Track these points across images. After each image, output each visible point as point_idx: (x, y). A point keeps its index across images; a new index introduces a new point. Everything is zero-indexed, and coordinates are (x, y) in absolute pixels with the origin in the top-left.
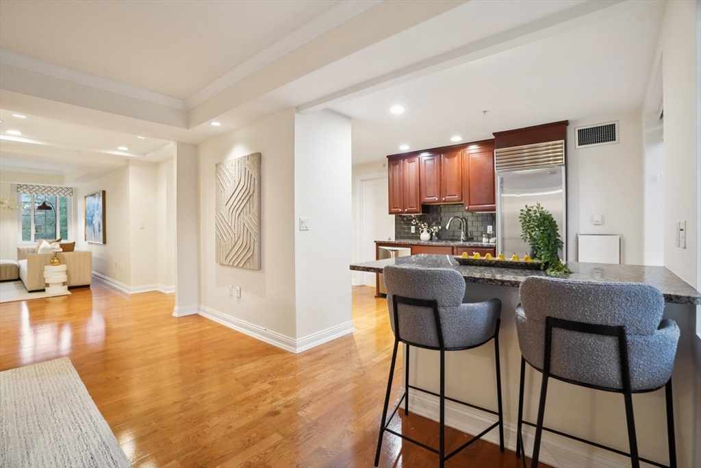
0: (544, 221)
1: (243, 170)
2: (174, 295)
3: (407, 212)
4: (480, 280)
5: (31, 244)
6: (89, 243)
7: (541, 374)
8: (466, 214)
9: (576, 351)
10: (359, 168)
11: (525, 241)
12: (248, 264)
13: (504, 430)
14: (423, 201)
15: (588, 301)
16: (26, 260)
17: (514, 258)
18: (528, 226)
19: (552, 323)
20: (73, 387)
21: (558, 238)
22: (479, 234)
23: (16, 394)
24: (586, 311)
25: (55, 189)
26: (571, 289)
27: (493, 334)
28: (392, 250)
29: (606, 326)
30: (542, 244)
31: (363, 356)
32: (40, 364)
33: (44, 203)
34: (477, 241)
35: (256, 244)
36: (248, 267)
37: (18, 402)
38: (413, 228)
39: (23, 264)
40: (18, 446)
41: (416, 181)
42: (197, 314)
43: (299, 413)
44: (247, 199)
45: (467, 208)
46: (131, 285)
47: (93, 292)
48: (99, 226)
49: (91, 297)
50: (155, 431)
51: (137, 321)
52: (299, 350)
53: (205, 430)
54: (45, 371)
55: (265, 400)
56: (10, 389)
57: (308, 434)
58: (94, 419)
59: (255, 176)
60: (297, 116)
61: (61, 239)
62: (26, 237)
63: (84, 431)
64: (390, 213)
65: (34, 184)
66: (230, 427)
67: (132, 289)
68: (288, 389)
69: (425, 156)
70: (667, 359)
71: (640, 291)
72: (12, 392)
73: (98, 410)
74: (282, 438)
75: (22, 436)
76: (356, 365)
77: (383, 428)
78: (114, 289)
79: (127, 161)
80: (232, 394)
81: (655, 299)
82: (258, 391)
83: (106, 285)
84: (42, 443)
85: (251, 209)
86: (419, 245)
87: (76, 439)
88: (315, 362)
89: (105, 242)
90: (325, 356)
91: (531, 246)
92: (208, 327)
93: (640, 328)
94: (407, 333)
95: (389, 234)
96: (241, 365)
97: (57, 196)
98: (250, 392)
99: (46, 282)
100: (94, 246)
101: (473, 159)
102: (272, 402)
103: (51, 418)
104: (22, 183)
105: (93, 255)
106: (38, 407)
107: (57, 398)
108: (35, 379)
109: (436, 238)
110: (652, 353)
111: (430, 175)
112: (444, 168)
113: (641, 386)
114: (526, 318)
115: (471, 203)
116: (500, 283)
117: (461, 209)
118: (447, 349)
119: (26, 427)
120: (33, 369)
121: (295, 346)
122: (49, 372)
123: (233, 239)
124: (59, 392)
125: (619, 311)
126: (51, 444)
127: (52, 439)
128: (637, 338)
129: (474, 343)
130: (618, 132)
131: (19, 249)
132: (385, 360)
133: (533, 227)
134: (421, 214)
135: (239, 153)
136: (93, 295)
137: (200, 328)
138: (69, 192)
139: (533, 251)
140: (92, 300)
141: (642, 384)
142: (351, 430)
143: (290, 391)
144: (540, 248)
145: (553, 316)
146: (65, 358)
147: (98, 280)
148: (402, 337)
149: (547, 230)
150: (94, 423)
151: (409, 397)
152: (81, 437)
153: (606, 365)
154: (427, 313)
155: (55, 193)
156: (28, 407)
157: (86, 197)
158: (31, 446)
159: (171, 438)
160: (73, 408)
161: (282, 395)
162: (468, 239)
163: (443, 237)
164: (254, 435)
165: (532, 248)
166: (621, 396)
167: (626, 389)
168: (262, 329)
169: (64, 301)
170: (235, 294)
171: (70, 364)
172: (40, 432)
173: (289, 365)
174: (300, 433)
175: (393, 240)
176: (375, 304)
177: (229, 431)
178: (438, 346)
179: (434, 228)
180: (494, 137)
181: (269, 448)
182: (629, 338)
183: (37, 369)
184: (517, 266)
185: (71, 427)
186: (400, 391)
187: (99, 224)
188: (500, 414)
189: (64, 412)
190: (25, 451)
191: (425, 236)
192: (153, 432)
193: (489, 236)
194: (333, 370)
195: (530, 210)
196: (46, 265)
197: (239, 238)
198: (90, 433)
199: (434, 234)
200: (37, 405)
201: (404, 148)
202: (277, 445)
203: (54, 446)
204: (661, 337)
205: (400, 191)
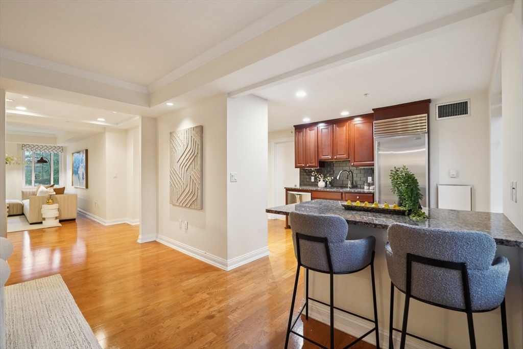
0: (408, 179)
1: (190, 138)
2: (139, 227)
3: (309, 167)
4: (359, 223)
5: (32, 188)
6: (75, 187)
7: (405, 295)
8: (352, 168)
9: (429, 279)
10: (274, 134)
11: (394, 193)
12: (193, 206)
13: (379, 334)
14: (320, 158)
15: (438, 243)
16: (29, 200)
17: (385, 205)
18: (396, 182)
19: (411, 259)
20: (64, 297)
21: (419, 191)
22: (362, 183)
23: (23, 302)
24: (437, 251)
25: (50, 147)
26: (425, 234)
27: (370, 262)
28: (297, 195)
29: (452, 262)
30: (406, 196)
31: (276, 273)
32: (39, 280)
33: (42, 158)
34: (361, 188)
35: (199, 191)
36: (193, 207)
37: (24, 308)
38: (313, 178)
39: (26, 203)
40: (25, 341)
41: (315, 145)
42: (155, 241)
43: (229, 317)
44: (193, 158)
45: (352, 164)
46: (107, 219)
47: (78, 225)
48: (83, 175)
49: (77, 228)
50: (124, 331)
51: (111, 246)
52: (229, 268)
53: (160, 330)
54: (43, 285)
55: (204, 307)
56: (18, 298)
57: (235, 333)
58: (79, 321)
59: (198, 142)
60: (229, 100)
61: (54, 185)
62: (29, 182)
63: (72, 331)
64: (296, 167)
65: (35, 144)
66: (178, 328)
67: (108, 222)
68: (220, 298)
69: (322, 126)
70: (499, 288)
71: (477, 238)
72: (20, 301)
73: (82, 315)
74: (216, 336)
75: (28, 334)
76: (270, 280)
77: (289, 330)
78: (94, 221)
79: (105, 128)
80: (180, 302)
81: (489, 243)
82: (199, 299)
83: (87, 218)
84: (42, 339)
85: (196, 165)
86: (317, 191)
87: (67, 336)
88: (241, 278)
89: (87, 187)
90: (248, 273)
91: (398, 197)
92: (164, 251)
93: (478, 265)
94: (306, 261)
95: (295, 182)
96: (188, 279)
97: (52, 152)
98: (193, 300)
99: (43, 217)
100: (78, 190)
101: (357, 128)
102: (209, 308)
103: (48, 320)
104: (25, 143)
105: (78, 197)
106: (38, 312)
107: (52, 305)
108: (36, 291)
109: (330, 186)
110: (487, 283)
111: (326, 141)
112: (336, 135)
113: (479, 307)
114: (392, 253)
115: (356, 160)
116: (374, 226)
117: (349, 164)
118: (335, 273)
119: (30, 327)
120: (35, 283)
121: (226, 265)
122: (47, 286)
123: (183, 187)
124: (54, 301)
125: (461, 251)
126: (49, 340)
127: (49, 336)
128: (476, 272)
129: (355, 269)
130: (470, 107)
131: (23, 192)
132: (292, 277)
133: (400, 184)
134: (318, 168)
135: (187, 125)
136: (78, 226)
137: (157, 251)
138: (60, 149)
139: (400, 201)
140: (77, 231)
141: (480, 306)
142: (266, 331)
143: (223, 300)
144: (405, 199)
145: (412, 253)
146: (58, 275)
147: (82, 215)
148: (302, 263)
149: (410, 186)
150: (79, 324)
151: (309, 306)
152: (70, 335)
153: (452, 291)
154: (320, 247)
155: (50, 150)
156: (32, 312)
157: (73, 154)
158: (34, 342)
159: (135, 336)
160: (64, 313)
161: (217, 303)
162: (354, 186)
163: (335, 185)
164: (196, 334)
165: (400, 198)
166: (465, 315)
167: (468, 309)
168: (202, 252)
169: (56, 231)
170: (184, 226)
171: (61, 280)
172: (40, 331)
173: (222, 280)
174: (229, 333)
175: (298, 187)
176: (285, 233)
177: (178, 330)
178: (328, 270)
179: (328, 178)
180: (373, 112)
181: (206, 344)
182: (469, 271)
183: (37, 283)
184: (387, 211)
185: (62, 327)
186: (302, 301)
187: (83, 173)
188: (376, 322)
189: (57, 316)
190: (30, 345)
191: (321, 184)
192: (122, 331)
193: (369, 185)
194: (254, 284)
195: (398, 171)
196: (43, 204)
197: (187, 187)
198: (76, 332)
199: (328, 183)
200: (38, 310)
201: (307, 120)
202: (213, 341)
203: (51, 342)
204: (494, 271)
205: (303, 151)
